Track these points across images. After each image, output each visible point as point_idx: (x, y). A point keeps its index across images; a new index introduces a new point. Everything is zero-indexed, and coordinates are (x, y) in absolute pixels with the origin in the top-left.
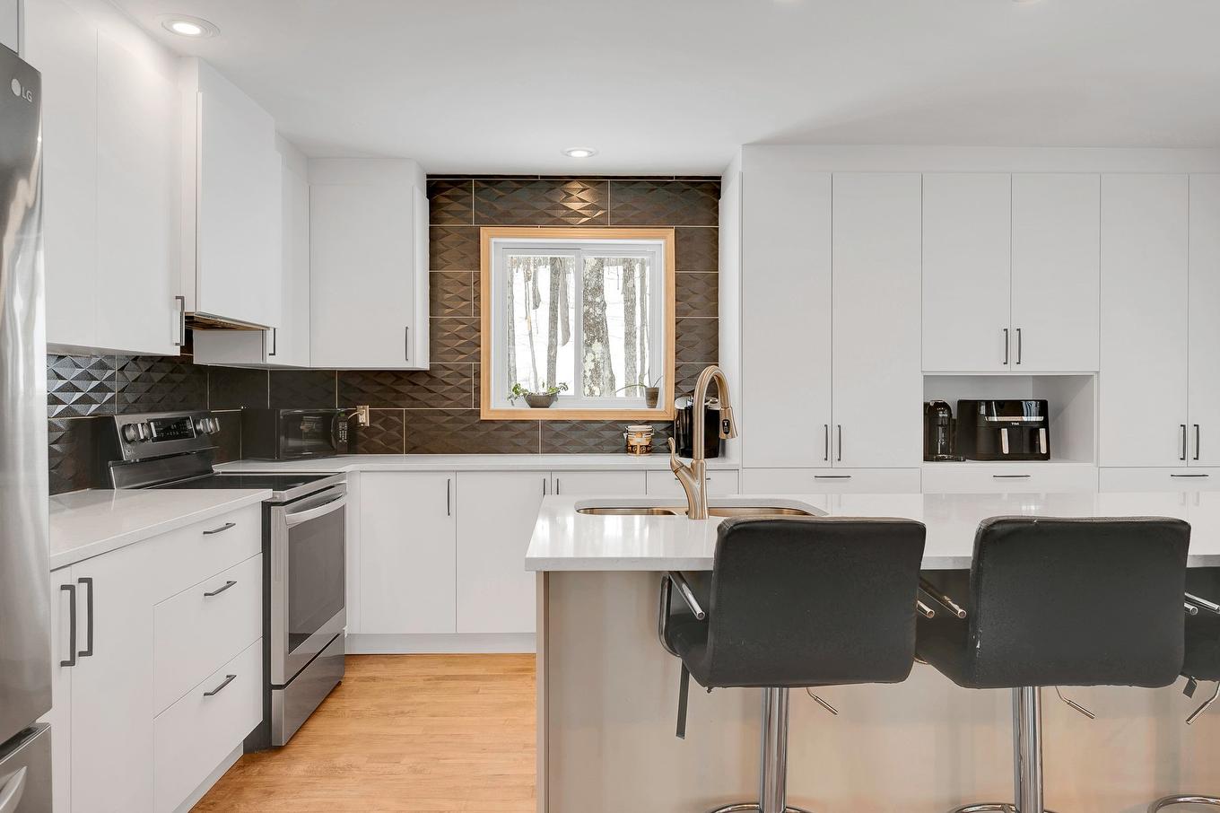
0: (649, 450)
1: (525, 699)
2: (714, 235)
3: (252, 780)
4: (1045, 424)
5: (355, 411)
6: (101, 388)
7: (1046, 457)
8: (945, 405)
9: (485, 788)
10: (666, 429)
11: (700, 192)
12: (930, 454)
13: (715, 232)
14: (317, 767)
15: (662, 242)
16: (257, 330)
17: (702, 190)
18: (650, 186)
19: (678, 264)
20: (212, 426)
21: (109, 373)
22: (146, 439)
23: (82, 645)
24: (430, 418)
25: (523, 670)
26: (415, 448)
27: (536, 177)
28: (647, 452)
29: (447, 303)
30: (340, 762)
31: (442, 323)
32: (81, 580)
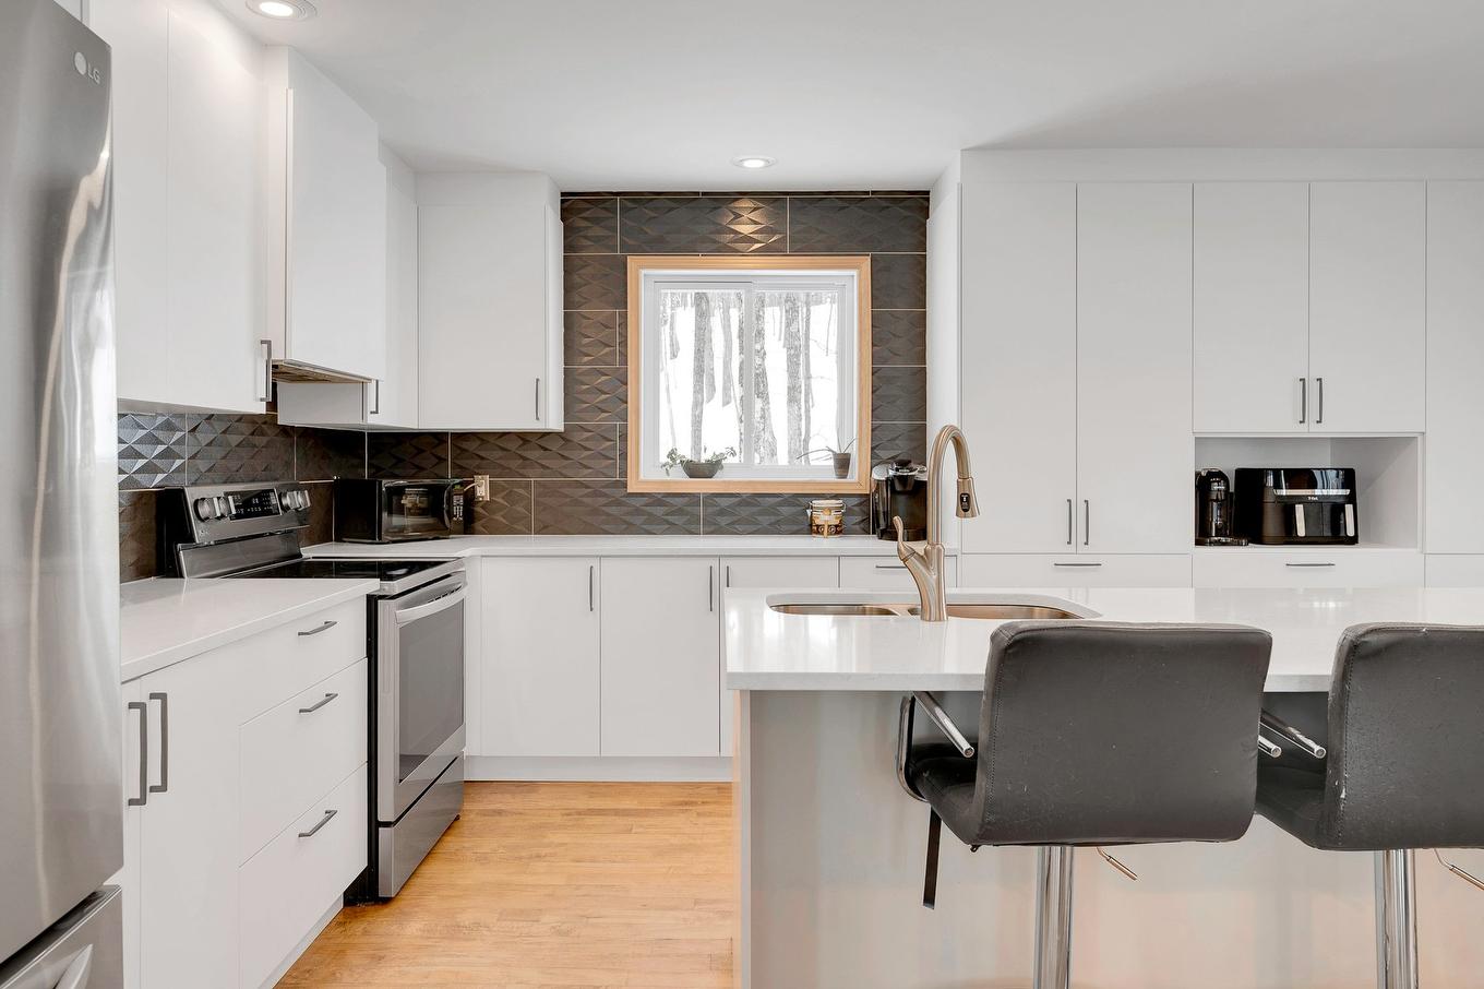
0: (838, 530)
1: (691, 841)
2: (920, 263)
3: (356, 941)
4: (1352, 499)
5: (473, 482)
6: (168, 454)
7: (1353, 541)
8: (1220, 475)
9: (649, 956)
10: (861, 504)
11: (902, 211)
12: (1203, 536)
13: (922, 260)
14: (436, 925)
15: (855, 273)
16: (357, 382)
17: (904, 208)
18: (840, 204)
19: (876, 300)
20: (300, 500)
21: (178, 435)
22: (223, 516)
23: (154, 778)
24: (566, 491)
25: (686, 803)
26: (545, 527)
27: (698, 193)
28: (837, 533)
29: (584, 349)
30: (466, 918)
31: (580, 374)
32: (153, 696)
